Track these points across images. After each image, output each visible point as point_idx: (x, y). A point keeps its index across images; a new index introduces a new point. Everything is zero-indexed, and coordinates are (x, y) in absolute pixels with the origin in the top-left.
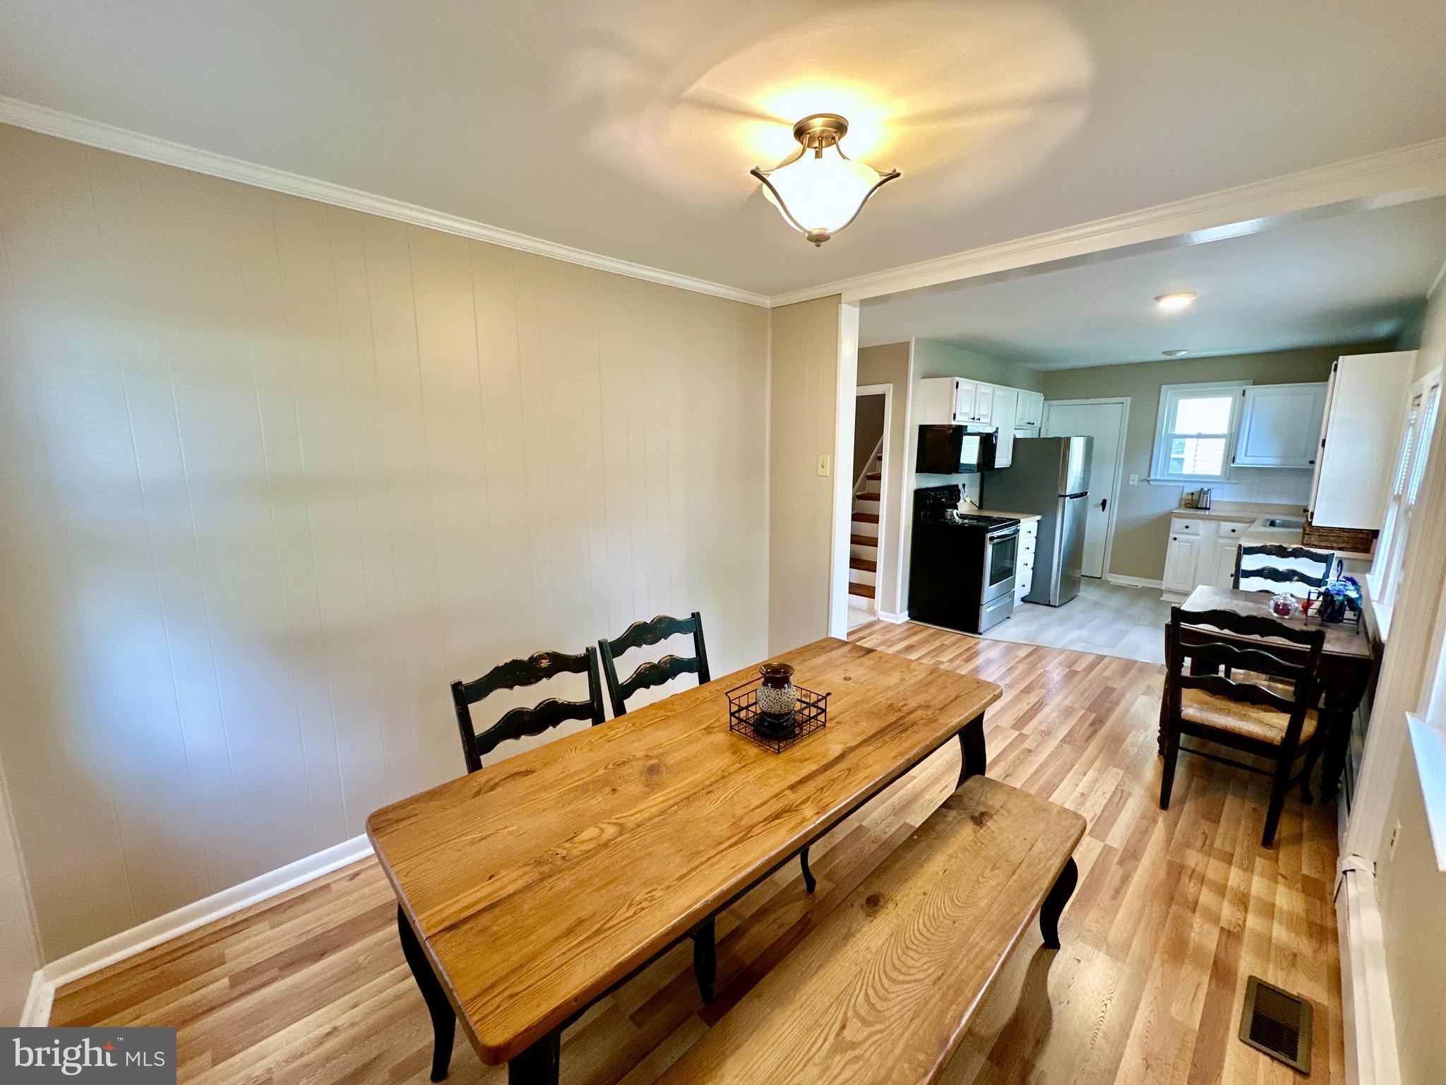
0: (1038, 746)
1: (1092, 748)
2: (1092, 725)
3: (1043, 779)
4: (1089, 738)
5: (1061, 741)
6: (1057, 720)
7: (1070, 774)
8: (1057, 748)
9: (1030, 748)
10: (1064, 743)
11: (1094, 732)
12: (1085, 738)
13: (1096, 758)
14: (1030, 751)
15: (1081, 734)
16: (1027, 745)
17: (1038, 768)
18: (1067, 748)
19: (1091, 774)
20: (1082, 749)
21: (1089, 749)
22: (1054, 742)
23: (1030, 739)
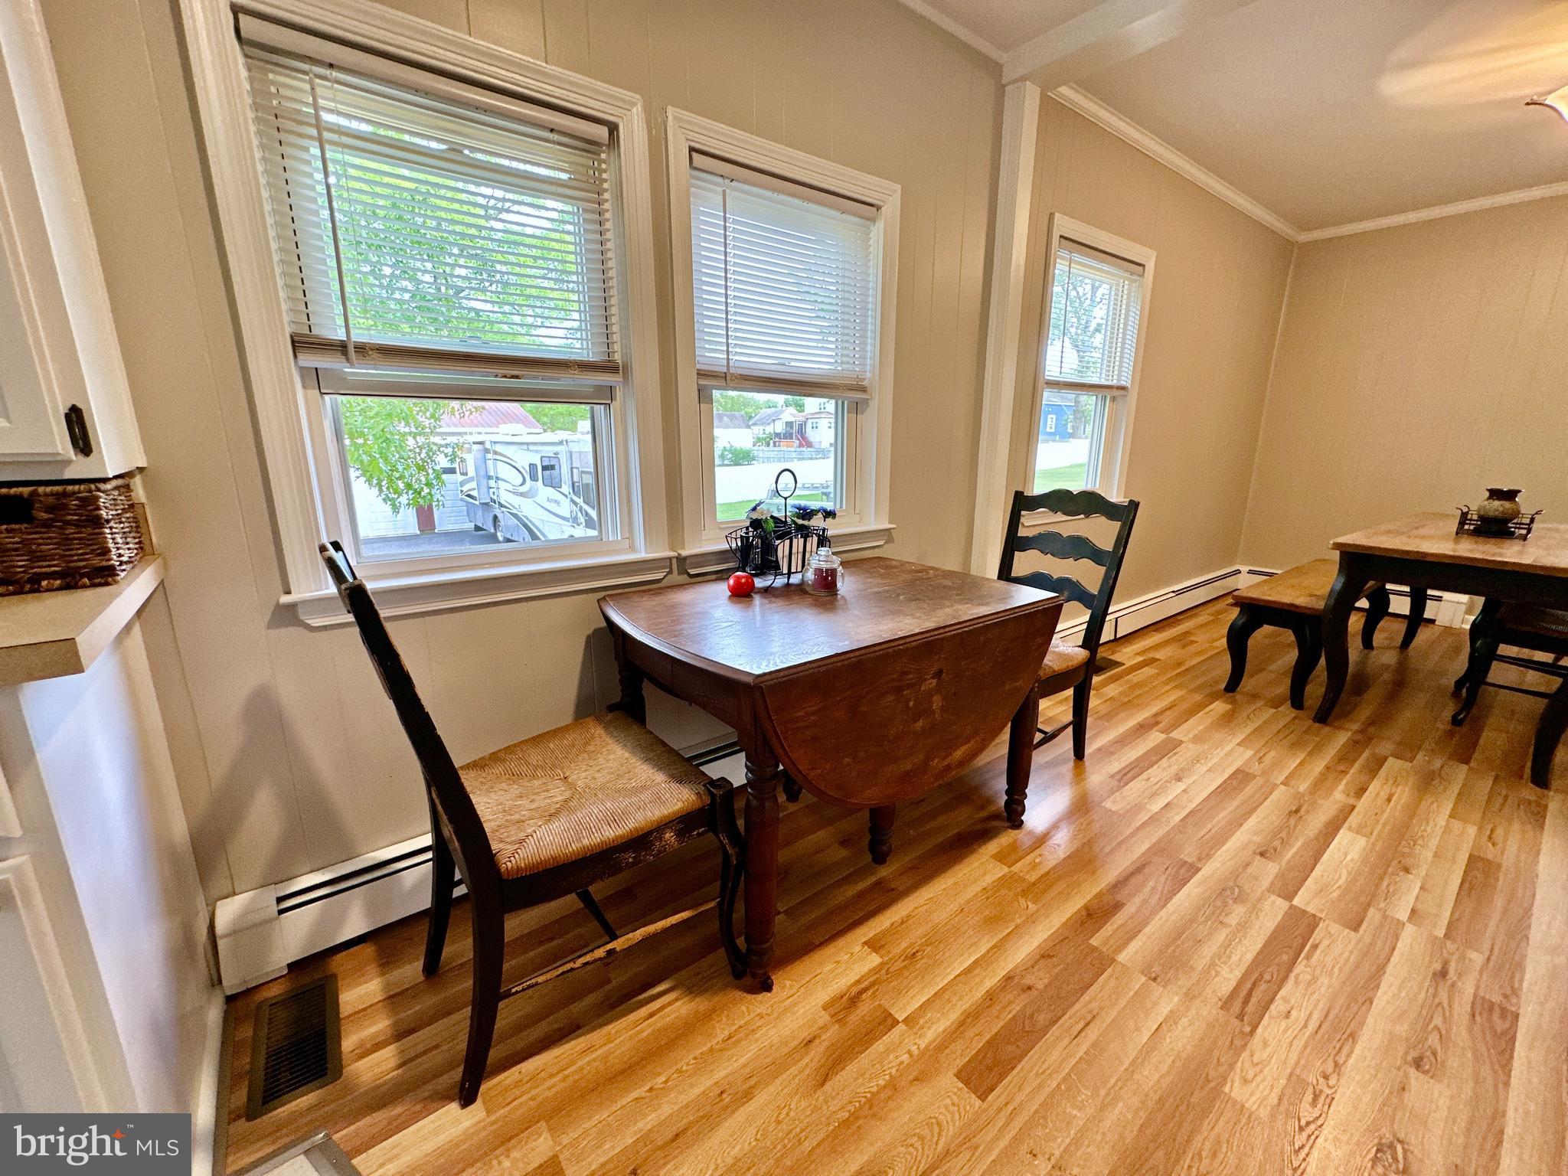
0: (1247, 865)
2: (1117, 906)
3: (1235, 804)
5: (1199, 870)
7: (1192, 806)
8: (1209, 856)
9: (1263, 859)
10: (1192, 865)
11: (1114, 888)
12: (1146, 871)
14: (1262, 854)
15: (1151, 884)
16: (1270, 870)
17: (1246, 820)
18: (1189, 854)
19: (1156, 806)
20: (1159, 849)
22: (1214, 868)
23: (1265, 883)
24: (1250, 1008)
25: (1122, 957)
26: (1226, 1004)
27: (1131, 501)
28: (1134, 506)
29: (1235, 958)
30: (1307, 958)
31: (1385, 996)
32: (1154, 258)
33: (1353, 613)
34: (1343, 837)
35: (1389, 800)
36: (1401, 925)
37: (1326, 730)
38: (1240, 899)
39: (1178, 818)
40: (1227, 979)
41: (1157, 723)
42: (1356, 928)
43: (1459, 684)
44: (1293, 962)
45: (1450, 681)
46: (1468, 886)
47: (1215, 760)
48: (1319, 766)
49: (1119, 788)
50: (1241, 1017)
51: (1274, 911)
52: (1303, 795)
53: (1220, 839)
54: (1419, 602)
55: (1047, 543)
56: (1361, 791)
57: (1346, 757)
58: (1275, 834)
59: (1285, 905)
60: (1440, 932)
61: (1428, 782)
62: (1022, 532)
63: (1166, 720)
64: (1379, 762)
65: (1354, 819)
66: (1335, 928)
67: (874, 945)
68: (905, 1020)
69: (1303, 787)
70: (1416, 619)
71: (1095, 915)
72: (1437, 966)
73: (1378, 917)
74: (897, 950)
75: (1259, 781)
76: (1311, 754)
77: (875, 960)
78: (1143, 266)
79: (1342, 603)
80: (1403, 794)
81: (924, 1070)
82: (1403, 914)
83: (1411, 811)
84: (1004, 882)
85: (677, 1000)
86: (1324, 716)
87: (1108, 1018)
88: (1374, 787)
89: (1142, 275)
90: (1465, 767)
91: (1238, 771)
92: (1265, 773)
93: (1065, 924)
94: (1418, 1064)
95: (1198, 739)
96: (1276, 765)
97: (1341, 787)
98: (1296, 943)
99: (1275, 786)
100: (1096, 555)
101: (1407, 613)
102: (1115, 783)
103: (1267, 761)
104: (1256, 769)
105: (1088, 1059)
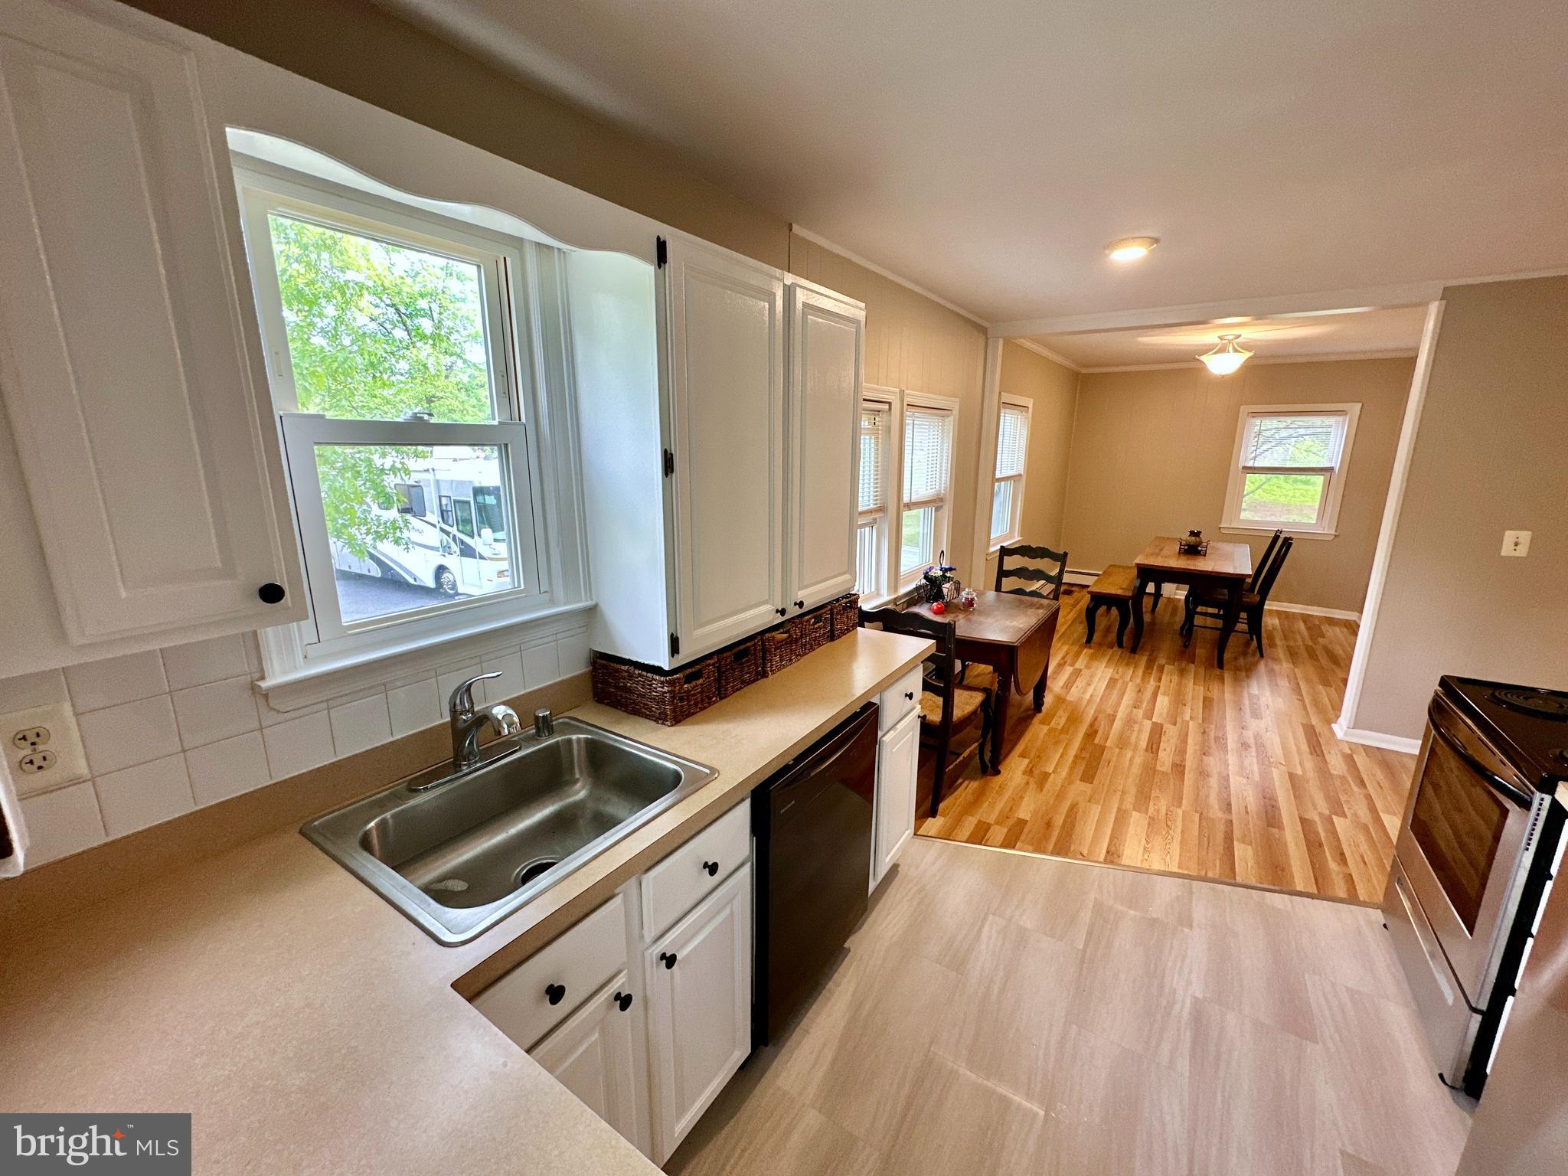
0: (1131, 711)
1: (1091, 712)
2: (1096, 732)
3: (1116, 691)
4: (1096, 719)
5: (1116, 716)
6: (1128, 734)
7: (1101, 695)
8: (1117, 711)
10: (1113, 715)
11: (1092, 725)
12: (1098, 719)
13: (1086, 706)
14: (1135, 707)
16: (1140, 713)
17: (1123, 696)
18: (1110, 711)
19: (1087, 696)
20: (1098, 711)
21: (1092, 712)
22: (1121, 715)
23: (1141, 717)
24: (1154, 750)
25: (1108, 744)
26: (1146, 750)
27: (1065, 552)
28: (1066, 554)
29: (1143, 739)
30: (1164, 735)
31: (1190, 741)
32: (1032, 403)
33: (1145, 596)
34: (1160, 698)
35: (1171, 682)
36: (1188, 722)
37: (1137, 656)
38: (1136, 723)
39: (1098, 700)
40: (1143, 744)
41: (1066, 662)
42: (1175, 725)
43: (1182, 628)
44: (1161, 737)
45: (1178, 627)
46: (1205, 707)
47: (1099, 675)
48: (1140, 672)
49: (1068, 692)
50: (1152, 752)
51: (1147, 725)
52: (1139, 684)
53: (1119, 704)
54: (1158, 588)
55: (1021, 573)
56: (1160, 680)
57: (1149, 667)
58: (1137, 700)
59: (1150, 722)
60: (1200, 721)
61: (1182, 673)
62: (1005, 568)
63: (1069, 659)
64: (1161, 669)
65: (1161, 690)
66: (1170, 726)
67: (1023, 756)
68: (1053, 772)
69: (1138, 681)
70: (1158, 594)
71: (1091, 734)
72: (1202, 731)
73: (1181, 720)
74: (1032, 755)
75: (1120, 681)
76: (1135, 667)
77: (1026, 761)
78: (1028, 407)
79: (1141, 590)
80: (1175, 679)
81: (1069, 780)
82: (1188, 718)
83: (1180, 684)
84: (1049, 729)
85: (969, 784)
86: (1134, 650)
87: (1114, 759)
88: (1164, 677)
89: (1027, 412)
90: (1193, 665)
91: (1111, 678)
92: (1121, 677)
93: (1083, 739)
94: (1204, 754)
95: (1087, 667)
96: (1123, 674)
97: (1152, 680)
98: (1159, 732)
99: (1127, 683)
100: (1049, 579)
101: (1154, 592)
102: (1066, 691)
103: (1120, 673)
104: (1117, 676)
105: (1115, 767)
